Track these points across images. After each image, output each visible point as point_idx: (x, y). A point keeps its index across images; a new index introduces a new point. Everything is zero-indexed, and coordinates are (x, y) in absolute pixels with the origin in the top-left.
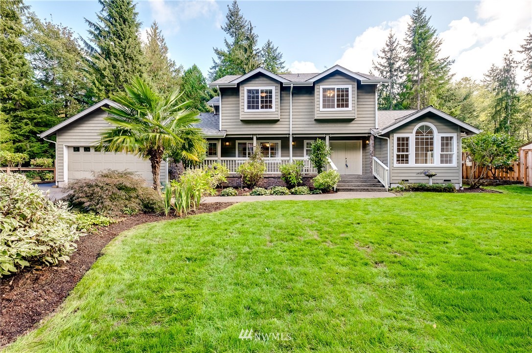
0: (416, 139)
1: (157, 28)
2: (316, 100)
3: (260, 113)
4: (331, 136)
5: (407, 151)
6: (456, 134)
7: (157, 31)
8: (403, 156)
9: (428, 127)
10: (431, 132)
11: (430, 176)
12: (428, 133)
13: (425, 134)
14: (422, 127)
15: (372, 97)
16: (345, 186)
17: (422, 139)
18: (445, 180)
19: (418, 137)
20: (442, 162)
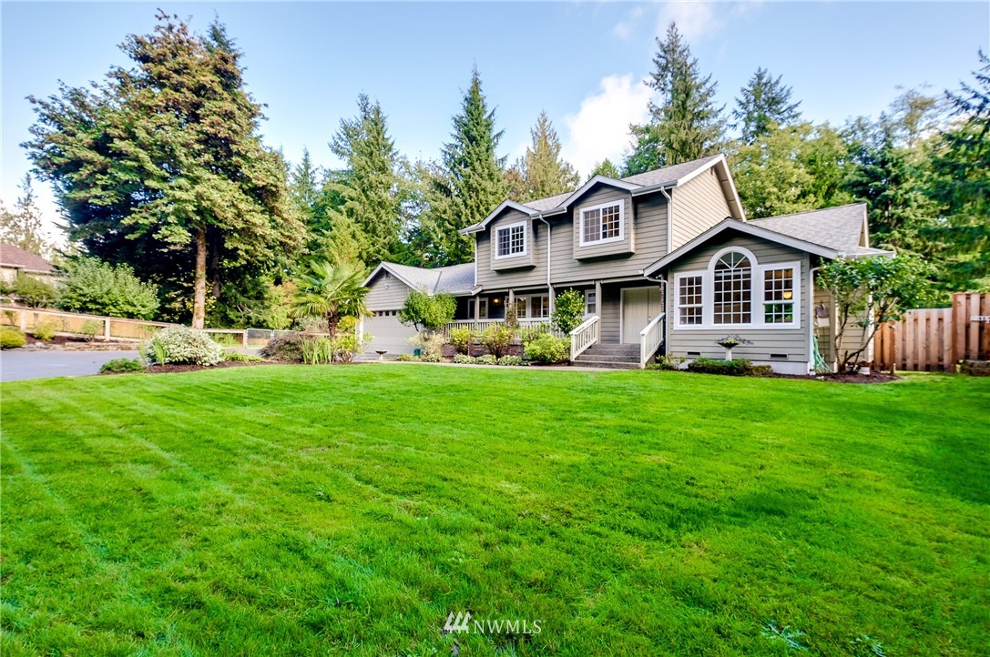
0: (717, 278)
1: (545, 121)
2: (575, 231)
3: (513, 260)
4: (602, 282)
5: (699, 300)
6: (799, 262)
7: (547, 124)
8: (691, 310)
9: (738, 256)
10: (746, 264)
11: (729, 346)
12: (740, 266)
13: (732, 269)
14: (727, 257)
15: (664, 211)
16: (590, 359)
17: (726, 278)
18: (773, 356)
19: (719, 275)
20: (768, 319)
